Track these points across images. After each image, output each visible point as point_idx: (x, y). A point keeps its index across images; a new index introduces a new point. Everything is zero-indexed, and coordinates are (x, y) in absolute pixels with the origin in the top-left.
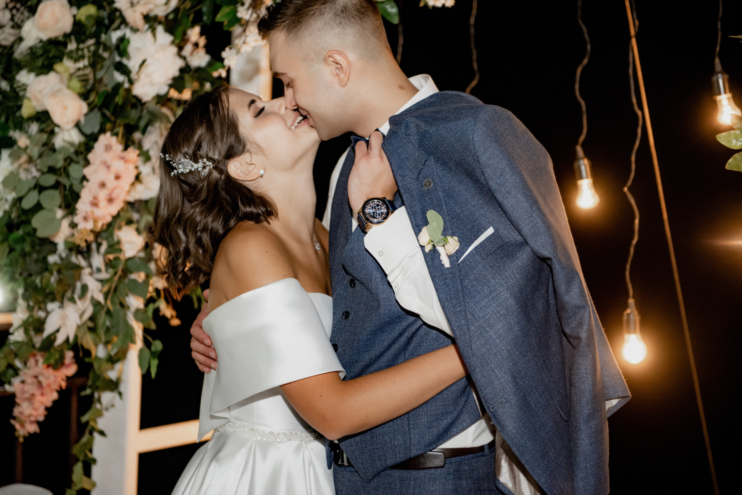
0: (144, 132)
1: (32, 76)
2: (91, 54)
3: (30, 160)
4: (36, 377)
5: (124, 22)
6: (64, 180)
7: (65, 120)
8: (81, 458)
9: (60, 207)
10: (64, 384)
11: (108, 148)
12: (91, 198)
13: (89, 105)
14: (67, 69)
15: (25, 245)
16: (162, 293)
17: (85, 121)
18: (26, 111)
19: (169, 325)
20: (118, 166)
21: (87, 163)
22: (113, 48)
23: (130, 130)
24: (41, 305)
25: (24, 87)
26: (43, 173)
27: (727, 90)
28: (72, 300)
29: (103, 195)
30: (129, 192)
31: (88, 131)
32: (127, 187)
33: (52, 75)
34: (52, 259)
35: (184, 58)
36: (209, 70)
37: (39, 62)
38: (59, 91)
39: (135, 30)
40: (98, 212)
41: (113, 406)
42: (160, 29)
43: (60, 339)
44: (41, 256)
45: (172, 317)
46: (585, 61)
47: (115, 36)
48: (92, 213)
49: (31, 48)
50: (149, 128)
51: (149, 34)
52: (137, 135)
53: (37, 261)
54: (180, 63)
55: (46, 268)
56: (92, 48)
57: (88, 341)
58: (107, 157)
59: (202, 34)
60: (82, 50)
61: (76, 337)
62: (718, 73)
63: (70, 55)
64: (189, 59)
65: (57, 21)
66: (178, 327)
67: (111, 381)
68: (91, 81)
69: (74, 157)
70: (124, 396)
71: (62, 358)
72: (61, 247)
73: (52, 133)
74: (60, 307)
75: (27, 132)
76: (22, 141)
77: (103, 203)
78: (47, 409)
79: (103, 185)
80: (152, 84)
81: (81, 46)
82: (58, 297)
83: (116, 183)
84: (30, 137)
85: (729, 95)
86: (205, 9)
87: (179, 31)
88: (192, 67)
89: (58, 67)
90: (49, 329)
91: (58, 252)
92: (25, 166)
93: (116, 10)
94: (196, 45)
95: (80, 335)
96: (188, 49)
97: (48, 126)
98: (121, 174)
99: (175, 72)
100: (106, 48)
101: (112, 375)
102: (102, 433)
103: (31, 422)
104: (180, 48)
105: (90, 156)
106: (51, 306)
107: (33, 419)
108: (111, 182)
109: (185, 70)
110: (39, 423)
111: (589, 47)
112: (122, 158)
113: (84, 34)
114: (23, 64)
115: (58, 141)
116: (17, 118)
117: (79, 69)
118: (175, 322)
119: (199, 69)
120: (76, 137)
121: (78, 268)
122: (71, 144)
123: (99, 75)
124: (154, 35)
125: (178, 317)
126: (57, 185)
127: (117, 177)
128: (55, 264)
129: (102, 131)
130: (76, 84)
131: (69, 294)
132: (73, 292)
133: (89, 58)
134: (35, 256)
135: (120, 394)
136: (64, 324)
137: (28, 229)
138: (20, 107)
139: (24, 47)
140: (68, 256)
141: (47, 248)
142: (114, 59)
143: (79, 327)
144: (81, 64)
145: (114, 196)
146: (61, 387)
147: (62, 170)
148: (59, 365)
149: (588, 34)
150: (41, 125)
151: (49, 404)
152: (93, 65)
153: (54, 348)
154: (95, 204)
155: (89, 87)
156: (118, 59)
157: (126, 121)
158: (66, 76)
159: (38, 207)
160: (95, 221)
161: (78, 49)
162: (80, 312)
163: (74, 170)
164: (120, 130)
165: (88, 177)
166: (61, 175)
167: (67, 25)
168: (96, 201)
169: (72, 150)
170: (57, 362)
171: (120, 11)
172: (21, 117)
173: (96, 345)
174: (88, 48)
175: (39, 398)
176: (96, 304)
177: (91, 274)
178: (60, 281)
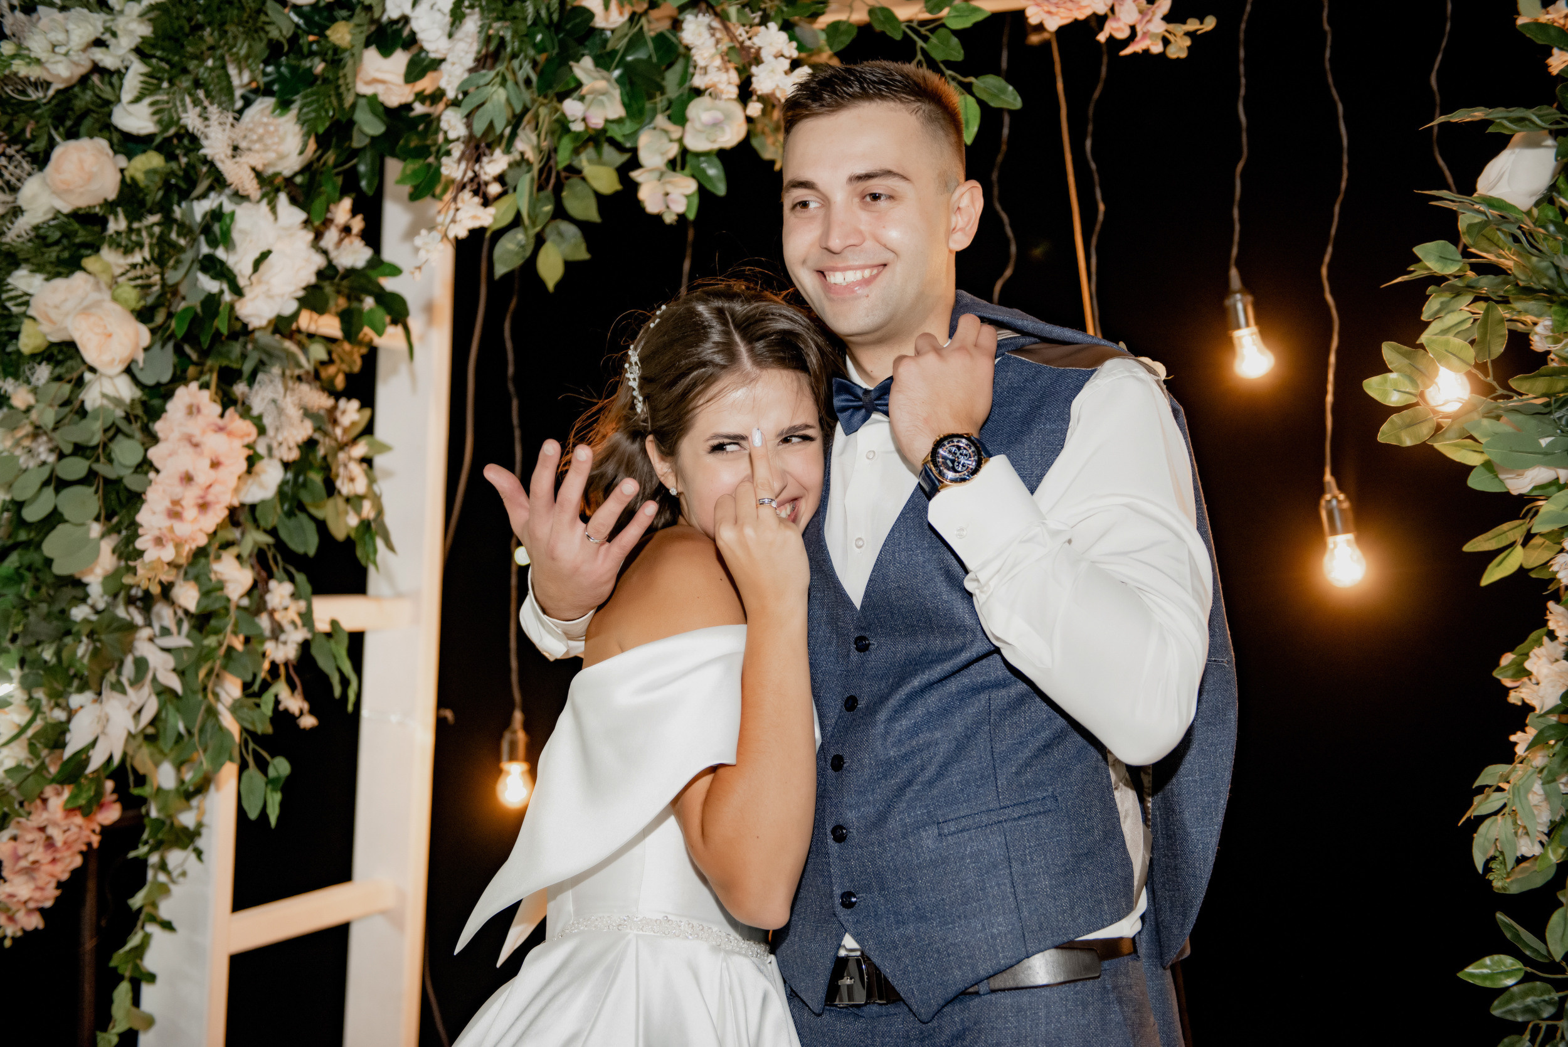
0: (252, 380)
1: (38, 279)
2: (154, 241)
3: (37, 431)
4: (42, 829)
5: (219, 182)
6: (102, 468)
7: (106, 358)
8: (127, 974)
9: (97, 519)
10: (95, 840)
11: (193, 410)
12: (167, 504)
13: (153, 332)
14: (107, 267)
15: (23, 586)
16: (282, 670)
17: (145, 361)
18: (28, 341)
19: (298, 726)
20: (216, 443)
21: (153, 439)
22: (197, 230)
23: (228, 377)
24: (58, 698)
25: (25, 300)
26: (61, 456)
27: (1252, 321)
28: (118, 687)
29: (190, 496)
30: (236, 490)
31: (149, 380)
32: (233, 482)
33: (79, 277)
34: (79, 613)
35: (325, 252)
36: (372, 274)
37: (53, 253)
38: (97, 304)
39: (239, 197)
40: (182, 529)
41: (184, 874)
42: (283, 199)
43: (97, 760)
44: (56, 608)
45: (302, 713)
46: (1008, 273)
47: (201, 208)
48: (171, 529)
49: (36, 228)
50: (260, 376)
51: (264, 206)
52: (240, 389)
53: (48, 617)
54: (319, 261)
55: (67, 630)
56: (157, 230)
57: (143, 760)
58: (195, 427)
59: (354, 212)
60: (139, 232)
61: (125, 755)
62: (1235, 292)
63: (115, 243)
64: (333, 254)
65: (91, 177)
66: (313, 730)
67: (185, 829)
68: (156, 289)
69: (123, 425)
70: (204, 857)
71: (99, 793)
72: (96, 590)
73: (80, 383)
74: (95, 701)
75: (28, 382)
76: (21, 397)
77: (190, 513)
78: (60, 885)
79: (188, 479)
80: (270, 296)
81: (136, 225)
82: (93, 682)
83: (213, 474)
84: (35, 391)
85: (1254, 328)
86: (362, 168)
87: (318, 204)
88: (340, 269)
89: (89, 263)
90: (75, 742)
91: (90, 601)
92: (27, 443)
93: (205, 161)
94: (347, 230)
95: (130, 752)
96: (331, 237)
97: (72, 369)
98: (222, 459)
99: (308, 277)
100: (185, 229)
101: (187, 819)
102: (168, 926)
103: (30, 912)
104: (318, 236)
105: (159, 427)
106: (75, 700)
107: (32, 905)
108: (203, 474)
109: (329, 273)
110: (42, 911)
111: (1013, 249)
112: (221, 429)
113: (142, 203)
114: (21, 256)
115: (92, 397)
116: (9, 354)
117: (134, 266)
118: (308, 722)
119: (351, 272)
120: (126, 391)
121: (131, 628)
122: (118, 402)
123: (173, 277)
124: (273, 209)
125: (312, 712)
126: (90, 478)
127: (215, 465)
128: (86, 621)
129: (180, 378)
130: (130, 293)
131: (111, 676)
132: (119, 673)
133: (151, 246)
134: (44, 607)
135: (199, 853)
136: (103, 733)
137: (32, 557)
138: (15, 336)
139: (23, 224)
140: (110, 606)
141: (69, 592)
142: (198, 250)
143: (131, 736)
144: (137, 258)
145: (210, 498)
146: (89, 845)
147: (100, 450)
148: (95, 808)
149: (1011, 226)
150: (55, 367)
151: (65, 877)
152: (160, 261)
153: (86, 777)
154: (175, 514)
155: (150, 300)
156: (205, 249)
157: (225, 363)
158: (105, 279)
159: (54, 518)
160: (178, 545)
161: (130, 230)
162: (135, 709)
163: (126, 452)
164: (214, 379)
165: (157, 463)
166: (97, 460)
167: (108, 186)
168: (178, 508)
169: (120, 413)
170: (90, 802)
171: (212, 165)
172: (19, 353)
173: (157, 765)
174: (149, 228)
175: (47, 868)
176: (164, 692)
177: (151, 640)
178: (95, 653)
